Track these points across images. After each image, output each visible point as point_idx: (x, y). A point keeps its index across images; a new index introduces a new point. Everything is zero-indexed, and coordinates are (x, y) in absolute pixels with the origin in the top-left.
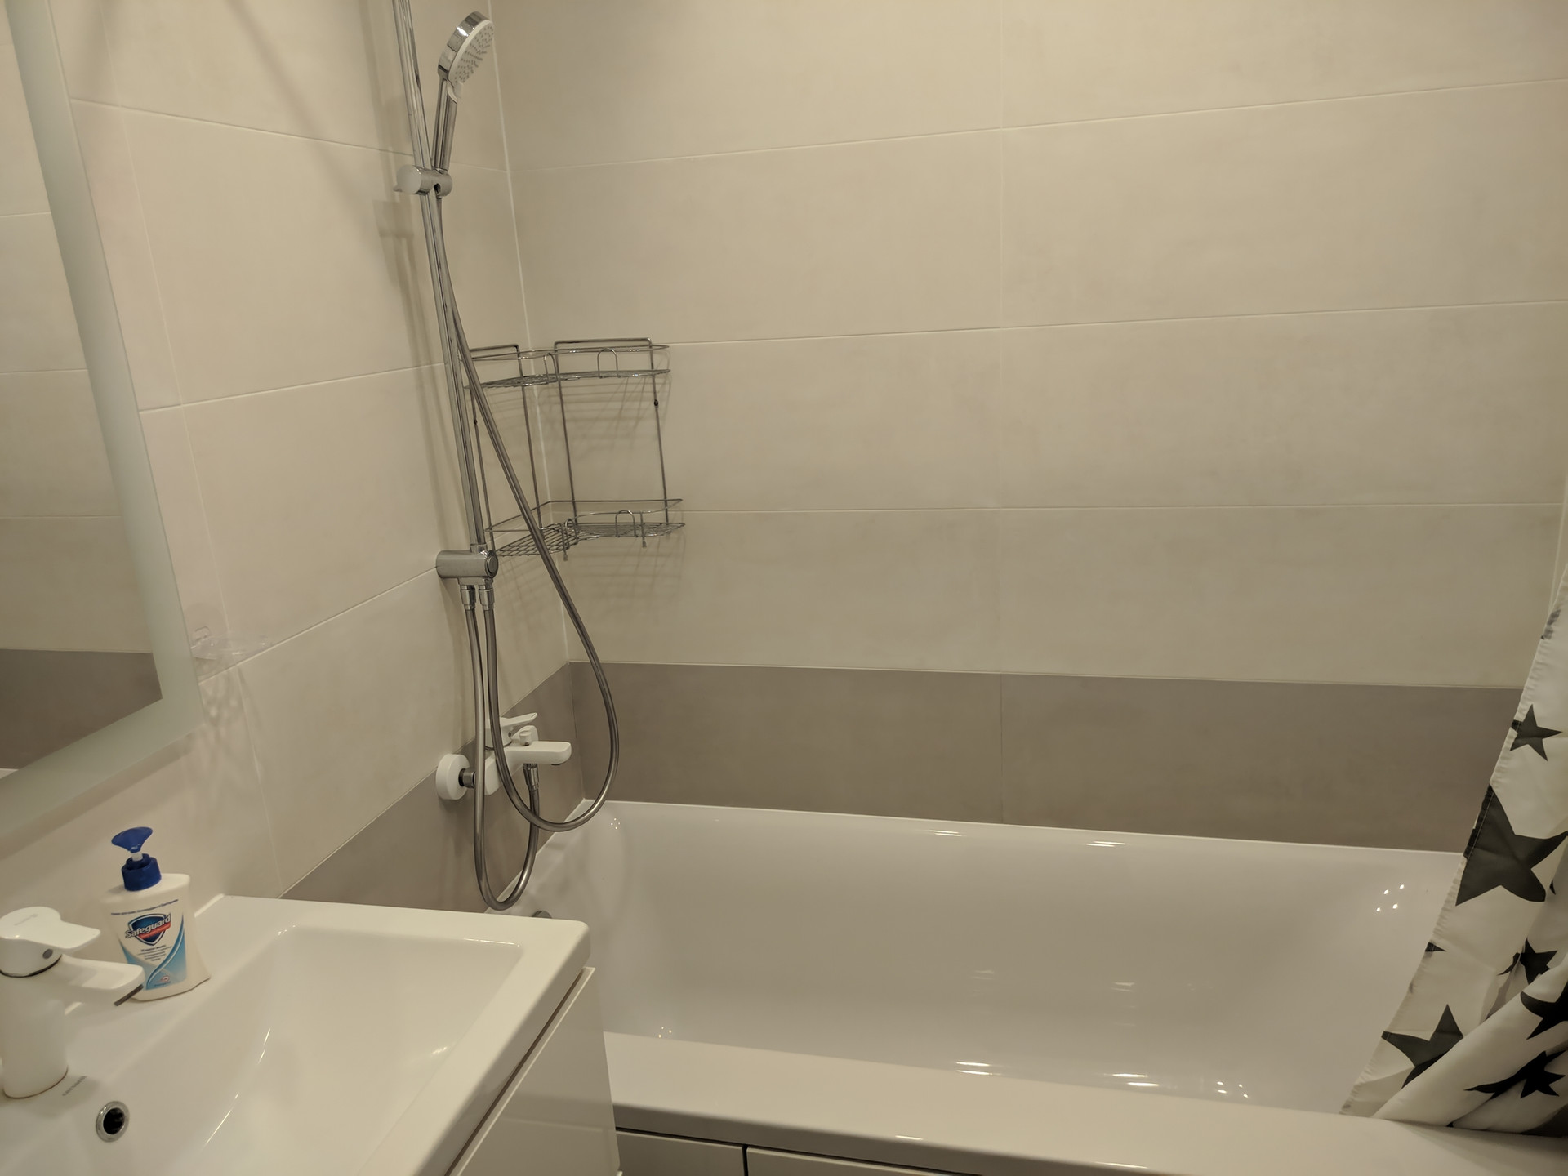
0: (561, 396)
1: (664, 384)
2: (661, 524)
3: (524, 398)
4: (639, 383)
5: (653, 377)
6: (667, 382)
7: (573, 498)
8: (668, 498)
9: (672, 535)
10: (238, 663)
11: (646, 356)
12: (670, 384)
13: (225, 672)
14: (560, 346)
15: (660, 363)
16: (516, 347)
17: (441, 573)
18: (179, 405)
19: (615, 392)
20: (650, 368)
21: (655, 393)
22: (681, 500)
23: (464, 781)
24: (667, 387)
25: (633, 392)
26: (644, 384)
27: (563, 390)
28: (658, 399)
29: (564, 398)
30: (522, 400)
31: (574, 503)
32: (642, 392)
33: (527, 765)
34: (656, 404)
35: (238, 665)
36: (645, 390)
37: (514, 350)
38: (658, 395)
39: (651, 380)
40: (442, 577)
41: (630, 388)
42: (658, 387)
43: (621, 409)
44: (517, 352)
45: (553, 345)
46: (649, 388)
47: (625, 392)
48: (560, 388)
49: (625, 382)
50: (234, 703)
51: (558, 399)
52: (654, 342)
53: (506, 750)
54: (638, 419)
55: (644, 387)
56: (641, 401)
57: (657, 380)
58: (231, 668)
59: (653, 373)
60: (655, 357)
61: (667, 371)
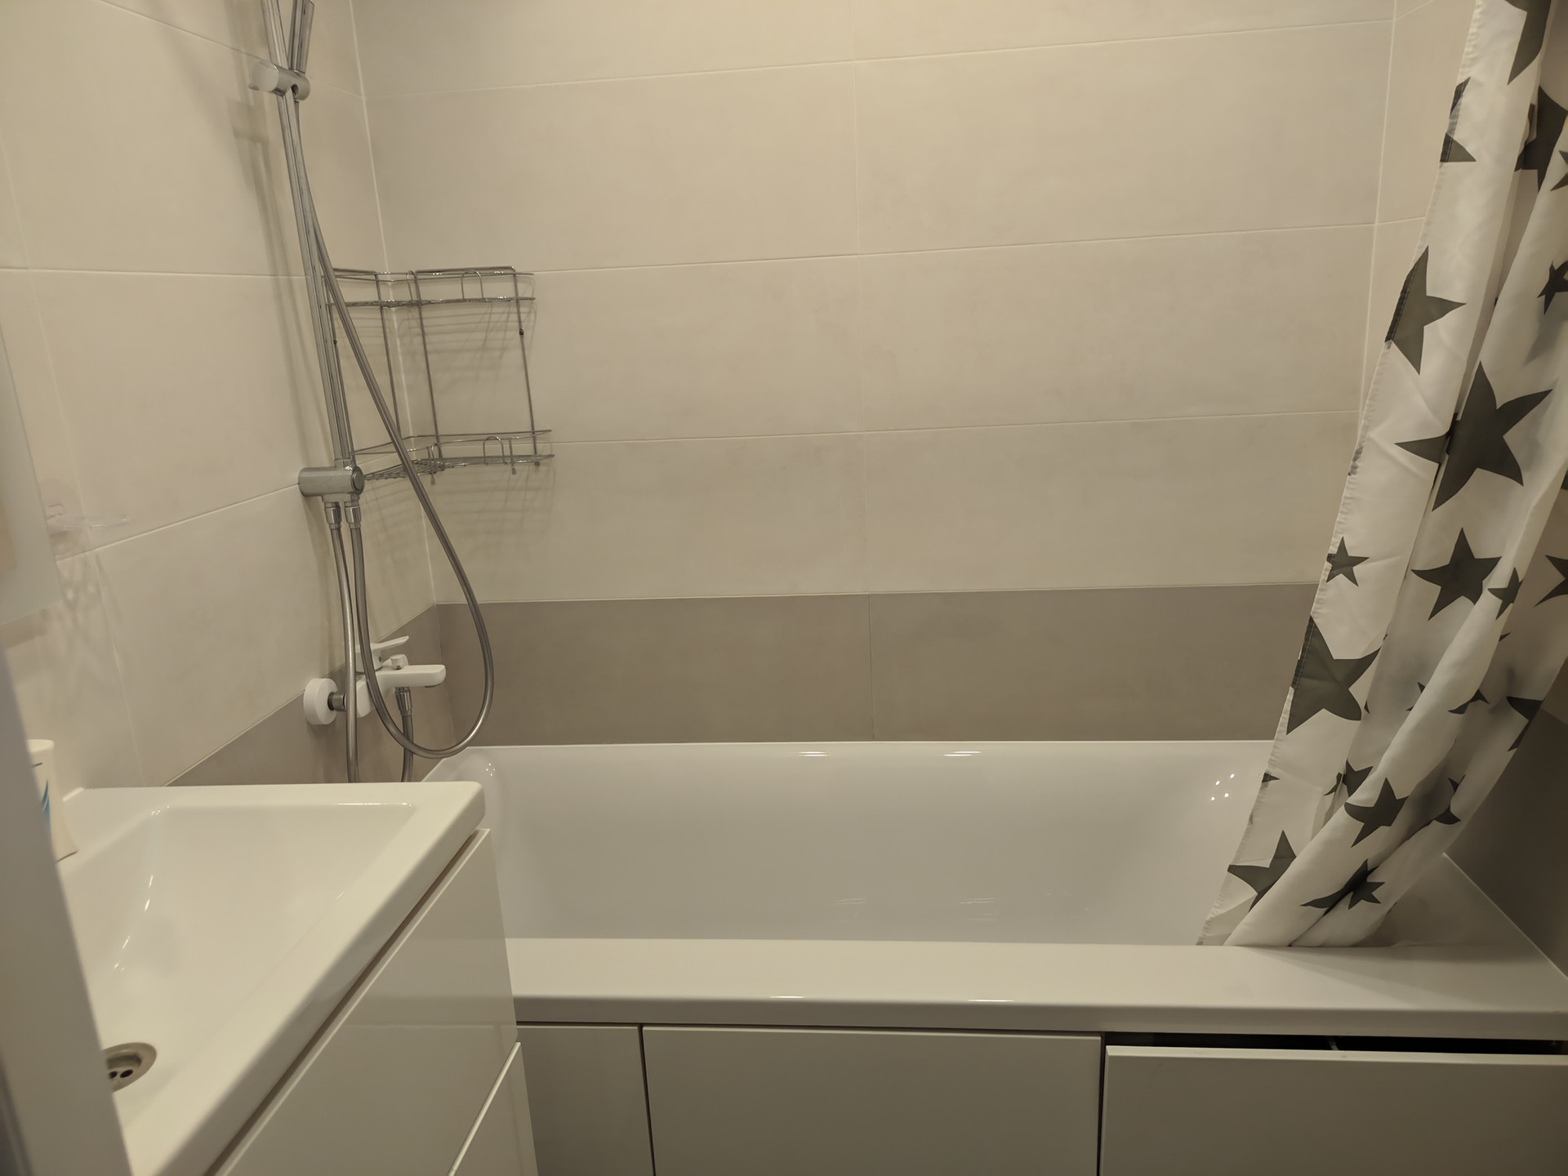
0: (422, 326)
1: (529, 313)
2: (530, 456)
3: (384, 327)
4: (503, 312)
5: (518, 307)
6: (533, 311)
7: (437, 433)
8: (536, 429)
9: (542, 468)
11: (510, 284)
12: (535, 313)
14: (422, 275)
15: (524, 291)
16: (375, 273)
17: (304, 491)
18: (27, 268)
19: (479, 323)
20: (514, 296)
21: (520, 322)
22: (548, 432)
23: (335, 705)
24: (532, 316)
25: (497, 322)
26: (509, 313)
27: (424, 321)
28: (523, 329)
29: (426, 329)
31: (438, 438)
32: (507, 321)
33: (400, 689)
34: (521, 333)
35: (95, 550)
36: (510, 319)
37: (373, 277)
38: (524, 324)
39: (515, 310)
40: (306, 496)
41: (495, 318)
42: (523, 317)
43: (485, 340)
44: (376, 279)
45: (413, 274)
46: (514, 317)
47: (489, 322)
48: (421, 318)
49: (489, 311)
50: (91, 589)
51: (419, 330)
52: (518, 271)
53: (378, 674)
54: (503, 349)
55: (508, 316)
56: (505, 331)
57: (522, 309)
58: (88, 553)
59: (518, 301)
60: (519, 285)
61: (532, 299)
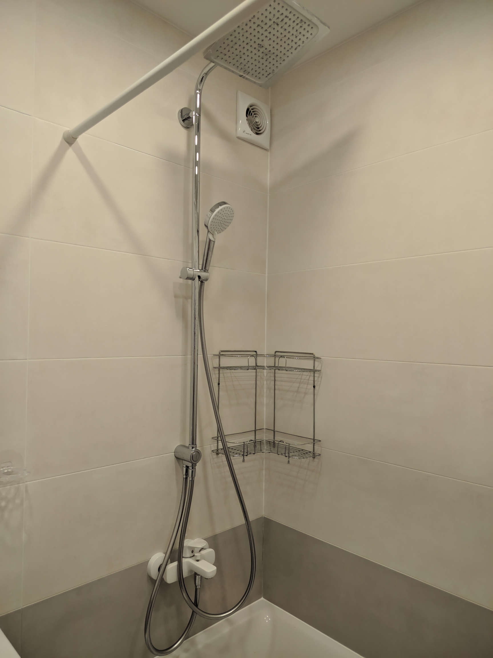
0: (275, 377)
1: (319, 377)
2: (310, 452)
3: (256, 376)
4: (307, 375)
5: (314, 373)
6: (320, 376)
7: (274, 429)
8: (315, 439)
9: (316, 459)
10: (26, 482)
11: (312, 362)
12: (321, 378)
13: (17, 485)
14: (277, 353)
15: (318, 366)
16: (256, 352)
17: (177, 456)
18: (27, 359)
19: (297, 379)
20: (312, 368)
21: (314, 381)
22: (320, 441)
23: (160, 570)
24: (320, 379)
25: (305, 379)
26: (310, 376)
27: (276, 374)
28: (315, 385)
29: (276, 378)
30: (255, 377)
31: (274, 432)
32: (309, 380)
33: (196, 573)
34: (314, 387)
35: (26, 483)
36: (310, 379)
37: (255, 353)
38: (316, 382)
39: (313, 375)
40: (178, 458)
41: (304, 377)
42: (316, 379)
43: (299, 387)
44: (256, 354)
45: (274, 353)
46: (312, 378)
47: (301, 379)
48: (275, 373)
49: (302, 374)
50: (18, 501)
51: (273, 378)
52: (316, 355)
53: (184, 561)
54: (306, 393)
55: (309, 377)
56: (308, 384)
57: (316, 375)
58: (20, 484)
59: (314, 371)
60: (316, 363)
61: (321, 371)
